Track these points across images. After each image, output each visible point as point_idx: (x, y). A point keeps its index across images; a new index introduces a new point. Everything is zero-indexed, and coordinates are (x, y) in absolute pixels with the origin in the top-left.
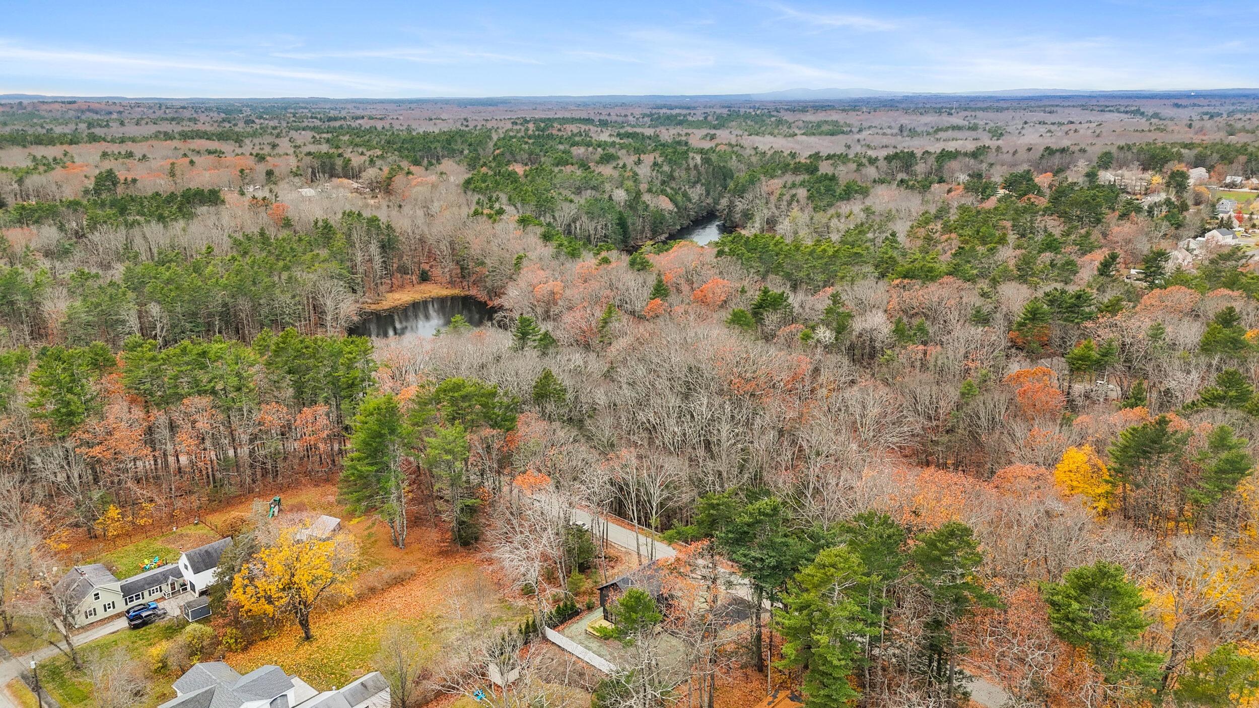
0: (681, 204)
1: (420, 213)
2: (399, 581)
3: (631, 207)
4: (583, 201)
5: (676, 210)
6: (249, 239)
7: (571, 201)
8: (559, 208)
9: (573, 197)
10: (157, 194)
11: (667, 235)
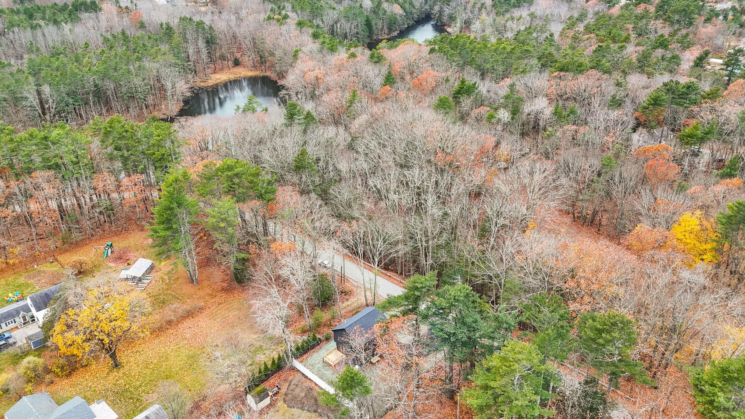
0: (408, 10)
1: (233, 17)
2: (189, 314)
3: (374, 12)
4: (342, 9)
5: (404, 14)
6: (114, 37)
7: (334, 9)
8: (326, 13)
9: (335, 5)
10: (55, 4)
11: (398, 32)
